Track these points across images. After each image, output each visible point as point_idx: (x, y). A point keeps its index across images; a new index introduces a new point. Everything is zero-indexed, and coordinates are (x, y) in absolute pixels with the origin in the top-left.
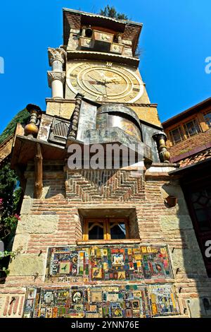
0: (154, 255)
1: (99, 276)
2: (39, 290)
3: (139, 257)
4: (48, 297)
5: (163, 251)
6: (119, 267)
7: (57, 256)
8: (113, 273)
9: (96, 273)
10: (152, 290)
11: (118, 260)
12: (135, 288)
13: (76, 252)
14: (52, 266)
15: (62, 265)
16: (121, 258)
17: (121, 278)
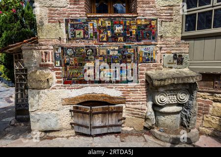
0: (146, 26)
1: (105, 39)
2: (62, 48)
3: (134, 27)
4: (69, 52)
5: (153, 23)
6: (119, 34)
7: (72, 26)
8: (114, 38)
9: (103, 38)
10: (141, 49)
11: (119, 29)
12: (130, 47)
13: (86, 22)
14: (70, 33)
15: (77, 32)
16: (121, 27)
17: (120, 41)
